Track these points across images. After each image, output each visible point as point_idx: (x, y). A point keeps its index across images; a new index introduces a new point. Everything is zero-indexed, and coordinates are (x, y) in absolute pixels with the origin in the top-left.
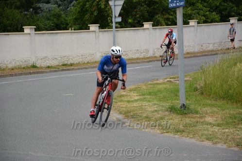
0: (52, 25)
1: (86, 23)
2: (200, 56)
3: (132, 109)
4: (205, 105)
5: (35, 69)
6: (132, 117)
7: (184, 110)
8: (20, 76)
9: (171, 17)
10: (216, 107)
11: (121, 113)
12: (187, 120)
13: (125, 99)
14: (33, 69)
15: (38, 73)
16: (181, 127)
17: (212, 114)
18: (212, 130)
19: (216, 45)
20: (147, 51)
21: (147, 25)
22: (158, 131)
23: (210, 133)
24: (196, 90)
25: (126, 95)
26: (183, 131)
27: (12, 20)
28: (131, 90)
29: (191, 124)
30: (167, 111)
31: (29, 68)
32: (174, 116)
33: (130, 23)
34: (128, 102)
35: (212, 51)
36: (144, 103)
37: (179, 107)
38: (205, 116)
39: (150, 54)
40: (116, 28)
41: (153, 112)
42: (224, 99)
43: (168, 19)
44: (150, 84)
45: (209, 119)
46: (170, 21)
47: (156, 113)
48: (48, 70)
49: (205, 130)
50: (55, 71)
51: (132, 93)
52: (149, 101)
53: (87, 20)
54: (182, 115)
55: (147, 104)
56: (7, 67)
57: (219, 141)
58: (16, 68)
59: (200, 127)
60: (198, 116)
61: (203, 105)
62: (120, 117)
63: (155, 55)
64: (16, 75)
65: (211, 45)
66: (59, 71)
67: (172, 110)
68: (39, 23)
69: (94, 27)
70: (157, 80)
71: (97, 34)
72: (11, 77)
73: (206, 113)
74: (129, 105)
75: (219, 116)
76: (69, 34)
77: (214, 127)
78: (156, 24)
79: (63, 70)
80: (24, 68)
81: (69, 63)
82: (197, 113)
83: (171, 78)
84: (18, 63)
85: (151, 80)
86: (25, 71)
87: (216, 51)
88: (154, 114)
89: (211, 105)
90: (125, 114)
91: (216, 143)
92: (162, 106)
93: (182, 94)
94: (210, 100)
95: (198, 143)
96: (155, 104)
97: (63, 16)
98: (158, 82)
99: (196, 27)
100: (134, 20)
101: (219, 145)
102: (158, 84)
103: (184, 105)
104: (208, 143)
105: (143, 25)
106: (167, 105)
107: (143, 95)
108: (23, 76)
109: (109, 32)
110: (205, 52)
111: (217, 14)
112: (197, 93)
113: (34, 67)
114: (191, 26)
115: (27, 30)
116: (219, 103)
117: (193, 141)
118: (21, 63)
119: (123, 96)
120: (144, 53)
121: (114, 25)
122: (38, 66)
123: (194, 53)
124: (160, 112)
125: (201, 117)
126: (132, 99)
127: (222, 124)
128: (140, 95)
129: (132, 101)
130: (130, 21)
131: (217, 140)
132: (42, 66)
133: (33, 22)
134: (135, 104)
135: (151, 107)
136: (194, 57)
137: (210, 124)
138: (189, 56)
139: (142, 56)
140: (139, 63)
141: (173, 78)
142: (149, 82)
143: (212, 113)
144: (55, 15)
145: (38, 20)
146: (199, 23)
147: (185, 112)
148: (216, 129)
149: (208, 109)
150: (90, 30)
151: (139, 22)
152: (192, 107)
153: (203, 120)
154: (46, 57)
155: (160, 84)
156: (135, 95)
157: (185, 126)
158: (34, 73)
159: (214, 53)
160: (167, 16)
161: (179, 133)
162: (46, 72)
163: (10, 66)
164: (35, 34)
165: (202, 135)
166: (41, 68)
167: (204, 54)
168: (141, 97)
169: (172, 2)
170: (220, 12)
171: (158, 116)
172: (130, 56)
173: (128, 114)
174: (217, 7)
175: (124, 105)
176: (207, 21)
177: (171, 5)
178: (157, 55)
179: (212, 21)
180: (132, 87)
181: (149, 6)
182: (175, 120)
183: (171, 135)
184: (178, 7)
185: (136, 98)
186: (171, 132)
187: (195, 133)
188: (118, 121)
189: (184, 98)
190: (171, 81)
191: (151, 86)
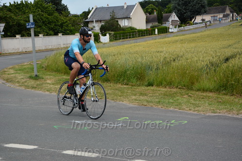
2: (45, 51)
3: (10, 78)
6: (10, 82)
7: (36, 78)
10: (52, 76)
11: (4, 80)
12: (38, 82)
13: (7, 73)
16: (35, 85)
17: (50, 79)
18: (50, 86)
19: (53, 46)
20: (19, 49)
21: (18, 36)
22: (24, 88)
23: (49, 88)
24: (43, 67)
25: (8, 71)
26: (36, 88)
28: (10, 69)
29: (40, 84)
30: (28, 78)
34: (9, 74)
36: (17, 75)
37: (34, 76)
39: (20, 50)
40: (1, 37)
41: (21, 79)
42: (56, 71)
45: (48, 81)
49: (46, 87)
51: (11, 70)
52: (19, 74)
54: (35, 80)
57: (53, 91)
59: (44, 85)
61: (46, 75)
62: (4, 82)
65: (50, 46)
67: (31, 77)
70: (24, 63)
73: (47, 79)
74: (9, 76)
75: (54, 80)
78: (23, 36)
82: (43, 79)
83: (31, 62)
85: (20, 64)
89: (50, 75)
91: (51, 93)
92: (26, 76)
93: (35, 69)
94: (50, 72)
95: (43, 93)
96: (22, 75)
100: (11, 34)
101: (53, 94)
102: (24, 65)
103: (36, 75)
104: (47, 93)
105: (16, 36)
106: (28, 75)
107: (16, 71)
110: (48, 49)
112: (43, 69)
114: (40, 37)
116: (53, 73)
117: (41, 92)
119: (6, 71)
123: (42, 50)
124: (25, 79)
125: (45, 81)
126: (11, 73)
127: (55, 83)
130: (9, 34)
134: (12, 75)
135: (20, 76)
136: (42, 52)
137: (49, 84)
139: (16, 51)
140: (15, 55)
143: (50, 78)
146: (44, 36)
148: (52, 86)
149: (48, 77)
151: (14, 34)
152: (40, 76)
157: (37, 85)
159: (52, 50)
161: (34, 89)
165: (45, 89)
169: (28, 25)
170: (54, 31)
171: (23, 81)
172: (10, 51)
173: (8, 80)
174: (52, 28)
175: (6, 76)
176: (48, 35)
177: (28, 27)
178: (24, 51)
179: (50, 35)
180: (11, 67)
181: (18, 27)
182: (32, 82)
183: (30, 90)
184: (32, 28)
185: (13, 72)
186: (30, 88)
187: (42, 88)
188: (3, 84)
189: (36, 72)
190: (31, 64)
191: (21, 66)
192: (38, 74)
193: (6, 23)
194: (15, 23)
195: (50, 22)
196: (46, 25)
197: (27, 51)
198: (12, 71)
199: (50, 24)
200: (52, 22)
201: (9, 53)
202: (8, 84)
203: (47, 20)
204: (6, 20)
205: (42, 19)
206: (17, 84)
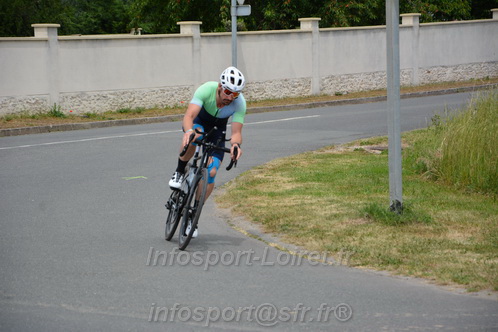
0: (93, 21)
1: (171, 16)
2: (424, 95)
3: (282, 211)
4: (444, 205)
5: (58, 119)
6: (284, 229)
7: (398, 215)
8: (26, 136)
9: (361, 6)
10: (469, 209)
11: (256, 220)
12: (408, 238)
13: (264, 188)
14: (53, 120)
15: (65, 128)
16: (394, 252)
17: (462, 225)
18: (463, 259)
19: (460, 70)
20: (307, 82)
21: (307, 24)
23: (461, 266)
24: (422, 169)
25: (266, 181)
26: (400, 262)
28: (274, 170)
29: (415, 247)
30: (361, 216)
31: (45, 117)
32: (377, 228)
33: (268, 20)
34: (272, 195)
35: (452, 83)
36: (308, 200)
37: (387, 207)
38: (446, 230)
39: (314, 89)
40: (239, 29)
41: (329, 219)
42: (485, 190)
43: (353, 11)
44: (318, 157)
45: (455, 236)
46: (358, 16)
47: (335, 222)
48: (87, 123)
49: (447, 259)
50: (104, 125)
51: (278, 177)
52: (319, 195)
53: (173, 11)
54: (394, 225)
55: (314, 201)
57: (483, 284)
58: (16, 118)
59: (436, 253)
60: (431, 228)
61: (440, 204)
62: (256, 228)
63: (325, 92)
64: (16, 132)
65: (449, 71)
66: (111, 124)
67: (372, 213)
68: (63, 16)
69: (189, 28)
70: (332, 147)
71: (196, 43)
72: (6, 138)
73: (449, 223)
74: (274, 203)
75: (479, 229)
76: (135, 42)
77: (469, 253)
78: (328, 22)
79: (121, 123)
80: (33, 117)
81: (133, 108)
82: (427, 221)
83: (362, 144)
84: (20, 107)
85: (317, 149)
86: (36, 124)
87: (460, 83)
88: (332, 222)
89: (459, 205)
90: (267, 221)
91: (476, 289)
92: (349, 206)
93: (394, 178)
94: (455, 193)
95: (435, 288)
96: (332, 201)
98: (335, 152)
99: (416, 30)
100: (278, 12)
101: (483, 295)
102: (334, 156)
103: (399, 203)
104: (456, 290)
105: (297, 25)
106: (360, 203)
107: (302, 180)
108: (32, 136)
109: (222, 39)
110: (436, 85)
112: (425, 177)
113: (56, 114)
114: (405, 27)
115: (41, 32)
116: (476, 199)
117: (424, 283)
118: (27, 105)
119: (259, 182)
120: (300, 88)
121: (234, 23)
122: (64, 113)
123: (412, 88)
124: (346, 219)
125: (438, 232)
126: (281, 190)
127: (486, 247)
128: (297, 181)
129: (281, 194)
130: (268, 13)
131: (478, 283)
132: (74, 112)
133: (50, 14)
134: (288, 201)
135: (323, 207)
136: (411, 96)
137: (459, 246)
139: (295, 94)
140: (289, 108)
141: (368, 143)
142: (314, 152)
143: (463, 221)
145: (62, 10)
147: (402, 218)
148: (473, 257)
149: (453, 214)
150: (182, 34)
151: (289, 16)
152: (416, 208)
153: (442, 237)
154: (83, 93)
155: (340, 156)
156: (285, 179)
157: (404, 250)
158: (57, 129)
160: (352, 4)
161: (390, 267)
162: (84, 128)
163: (2, 112)
164: (59, 40)
165: (443, 271)
166: (72, 117)
167: (432, 90)
168: (299, 185)
171: (340, 227)
172: (269, 93)
173: (273, 223)
175: (263, 202)
178: (330, 91)
180: (278, 162)
182: (379, 237)
183: (373, 270)
185: (289, 187)
186: (373, 264)
187: (427, 266)
188: (252, 239)
189: (399, 190)
190: (362, 150)
191: (320, 160)
192: (403, 198)
197: (344, 90)
198: (285, 183)
202: (276, 241)
206: (314, 243)
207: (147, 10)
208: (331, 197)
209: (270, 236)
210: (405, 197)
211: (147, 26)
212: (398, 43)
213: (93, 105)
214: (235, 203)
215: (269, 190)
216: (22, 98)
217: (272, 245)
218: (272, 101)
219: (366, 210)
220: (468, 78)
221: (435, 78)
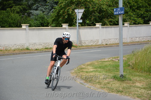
0: (39, 23)
1: (60, 22)
2: (130, 45)
5: (28, 50)
6: (90, 82)
7: (122, 78)
9: (113, 20)
10: (142, 77)
12: (125, 85)
13: (85, 70)
14: (27, 51)
15: (30, 53)
16: (121, 89)
17: (140, 82)
18: (140, 91)
19: (141, 38)
20: (98, 41)
21: (98, 25)
22: (106, 91)
23: (139, 93)
24: (129, 65)
25: (86, 68)
26: (122, 92)
27: (14, 20)
28: (88, 65)
29: (127, 87)
30: (112, 78)
31: (24, 50)
32: (116, 82)
33: (87, 24)
34: (87, 72)
35: (138, 42)
36: (97, 73)
37: (119, 76)
38: (136, 83)
39: (100, 43)
40: (79, 26)
42: (147, 72)
43: (111, 21)
44: (100, 62)
45: (138, 84)
46: (112, 23)
48: (36, 51)
49: (136, 91)
50: (41, 52)
51: (89, 67)
52: (100, 72)
54: (121, 81)
55: (99, 74)
56: (11, 49)
57: (145, 98)
58: (16, 50)
59: (133, 89)
60: (131, 82)
61: (134, 75)
62: (82, 81)
63: (103, 44)
64: (16, 54)
65: (138, 38)
66: (43, 52)
67: (115, 78)
68: (30, 22)
69: (65, 26)
70: (104, 59)
71: (67, 30)
72: (13, 55)
73: (136, 81)
74: (87, 74)
75: (145, 83)
76: (50, 29)
77: (142, 89)
78: (104, 24)
79: (46, 52)
80: (21, 50)
81: (49, 47)
82: (130, 80)
83: (113, 58)
84: (18, 47)
85: (100, 59)
86: (22, 52)
87: (141, 42)
89: (139, 76)
92: (108, 75)
93: (121, 68)
94: (138, 72)
95: (132, 99)
97: (46, 18)
98: (105, 60)
99: (128, 27)
100: (90, 21)
102: (105, 61)
103: (122, 75)
105: (95, 25)
106: (112, 75)
107: (96, 68)
108: (20, 55)
109: (74, 29)
110: (134, 42)
111: (142, 19)
112: (130, 68)
113: (27, 49)
114: (125, 26)
115: (24, 26)
116: (144, 74)
117: (129, 98)
118: (19, 46)
119: (83, 68)
120: (96, 42)
121: (77, 24)
122: (30, 49)
123: (127, 43)
124: (107, 79)
125: (133, 83)
126: (89, 71)
127: (147, 88)
128: (94, 68)
129: (89, 72)
130: (88, 22)
132: (33, 48)
133: (27, 21)
134: (92, 74)
135: (101, 75)
136: (127, 45)
137: (139, 87)
138: (124, 44)
139: (94, 44)
140: (92, 48)
141: (114, 58)
142: (99, 60)
144: (40, 17)
145: (30, 20)
146: (130, 24)
147: (123, 79)
148: (143, 91)
149: (138, 78)
150: (63, 27)
151: (93, 23)
152: (127, 76)
153: (134, 85)
154: (35, 43)
155: (106, 62)
156: (91, 68)
157: (123, 88)
158: (27, 53)
160: (110, 20)
161: (119, 93)
162: (35, 53)
163: (13, 48)
164: (29, 29)
165: (134, 94)
166: (32, 50)
167: (133, 44)
168: (95, 69)
169: (116, 11)
170: (144, 18)
171: (106, 81)
172: (87, 44)
174: (142, 15)
175: (84, 74)
176: (135, 23)
177: (115, 13)
178: (104, 43)
179: (138, 24)
180: (89, 63)
181: (99, 13)
182: (117, 84)
183: (115, 94)
184: (120, 14)
185: (92, 70)
186: (114, 92)
187: (130, 93)
188: (81, 84)
189: (122, 71)
190: (113, 60)
191: (101, 63)
192: (124, 74)
193: (86, 8)
194: (95, 9)
195: (140, 7)
196: (134, 11)
197: (108, 43)
198: (91, 69)
199: (140, 10)
200: (143, 7)
201: (87, 46)
202: (88, 85)
203: (135, 4)
204: (85, 5)
205: (129, 3)
206: (98, 86)
207: (53, 20)
208: (104, 73)
209: (86, 83)
210: (124, 73)
211: (54, 25)
212: (122, 30)
213: (38, 47)
214: (76, 74)
215: (86, 71)
216: (18, 45)
217: (86, 86)
218: (88, 46)
219: (113, 77)
220: (143, 40)
221: (134, 40)
